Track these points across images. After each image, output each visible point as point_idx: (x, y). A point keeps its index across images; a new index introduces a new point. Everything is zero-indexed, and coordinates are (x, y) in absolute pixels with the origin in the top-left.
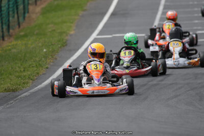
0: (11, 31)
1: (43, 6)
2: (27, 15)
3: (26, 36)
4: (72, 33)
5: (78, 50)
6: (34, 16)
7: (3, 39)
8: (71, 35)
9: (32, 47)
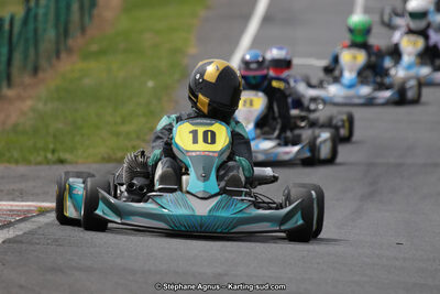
7: (58, 57)
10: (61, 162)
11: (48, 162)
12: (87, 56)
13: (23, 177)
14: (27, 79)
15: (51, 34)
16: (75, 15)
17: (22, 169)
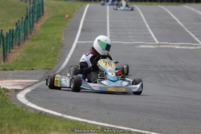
0: (28, 37)
1: (41, 24)
2: (34, 28)
3: (37, 39)
4: (63, 39)
5: (70, 48)
6: (37, 29)
7: (25, 41)
8: (63, 40)
9: (44, 45)
10: (33, 69)
11: (29, 70)
12: (33, 40)
13: (23, 74)
14: (17, 47)
15: (22, 34)
16: (29, 29)
17: (22, 71)
